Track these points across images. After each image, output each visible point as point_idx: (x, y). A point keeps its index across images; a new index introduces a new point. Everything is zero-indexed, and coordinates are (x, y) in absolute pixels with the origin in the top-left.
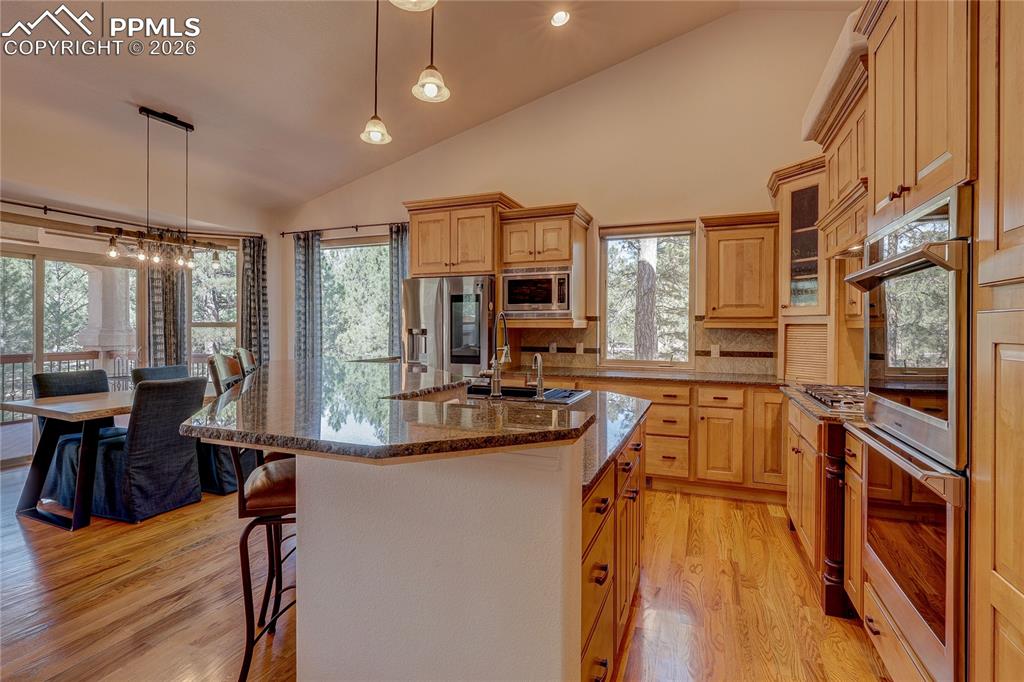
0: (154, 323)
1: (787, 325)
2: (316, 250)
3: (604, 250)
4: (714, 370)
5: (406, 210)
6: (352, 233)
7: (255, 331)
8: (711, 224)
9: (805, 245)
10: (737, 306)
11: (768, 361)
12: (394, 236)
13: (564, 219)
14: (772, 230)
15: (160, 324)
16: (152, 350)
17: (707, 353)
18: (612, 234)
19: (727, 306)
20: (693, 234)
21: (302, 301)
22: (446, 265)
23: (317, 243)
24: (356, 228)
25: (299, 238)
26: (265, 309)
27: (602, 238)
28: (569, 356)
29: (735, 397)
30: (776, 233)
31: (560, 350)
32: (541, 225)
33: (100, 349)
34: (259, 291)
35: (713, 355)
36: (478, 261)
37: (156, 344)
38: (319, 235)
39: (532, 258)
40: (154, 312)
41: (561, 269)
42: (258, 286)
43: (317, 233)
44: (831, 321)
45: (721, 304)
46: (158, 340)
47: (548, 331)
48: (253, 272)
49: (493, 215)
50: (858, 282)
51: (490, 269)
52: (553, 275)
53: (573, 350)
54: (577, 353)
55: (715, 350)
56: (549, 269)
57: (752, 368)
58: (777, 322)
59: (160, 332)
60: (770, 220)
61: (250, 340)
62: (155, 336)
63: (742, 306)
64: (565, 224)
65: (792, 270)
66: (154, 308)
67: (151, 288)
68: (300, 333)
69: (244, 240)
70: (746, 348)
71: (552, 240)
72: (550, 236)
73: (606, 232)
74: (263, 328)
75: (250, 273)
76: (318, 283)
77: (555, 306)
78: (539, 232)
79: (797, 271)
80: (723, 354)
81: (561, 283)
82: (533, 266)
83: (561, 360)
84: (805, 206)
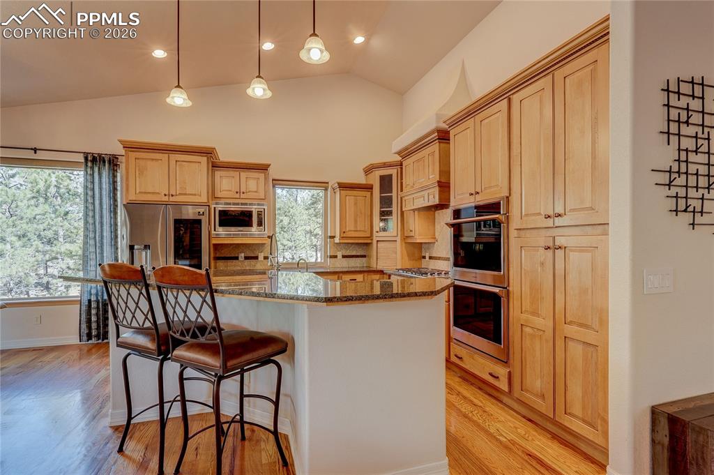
1: (378, 241)
3: (274, 193)
4: (339, 266)
5: (122, 146)
8: (343, 186)
9: (386, 202)
10: (355, 231)
11: (364, 259)
12: (89, 164)
13: (261, 173)
14: (369, 193)
17: (336, 257)
18: (280, 185)
19: (351, 231)
20: (326, 189)
22: (165, 195)
24: (35, 150)
27: (274, 186)
28: (253, 262)
29: (359, 277)
30: (372, 194)
31: (246, 258)
32: (244, 174)
35: (338, 258)
36: (195, 195)
39: (237, 196)
41: (258, 205)
44: (398, 239)
45: (347, 229)
47: (238, 245)
49: (208, 163)
50: (451, 225)
51: (206, 201)
52: (254, 209)
53: (256, 258)
54: (259, 259)
55: (339, 254)
56: (250, 204)
57: (357, 264)
58: (372, 239)
60: (369, 188)
63: (357, 231)
64: (261, 176)
65: (380, 214)
70: (354, 253)
71: (252, 185)
72: (252, 183)
73: (277, 182)
77: (254, 229)
78: (243, 180)
79: (383, 214)
80: (344, 257)
81: (259, 214)
82: (240, 201)
83: (248, 265)
84: (386, 182)
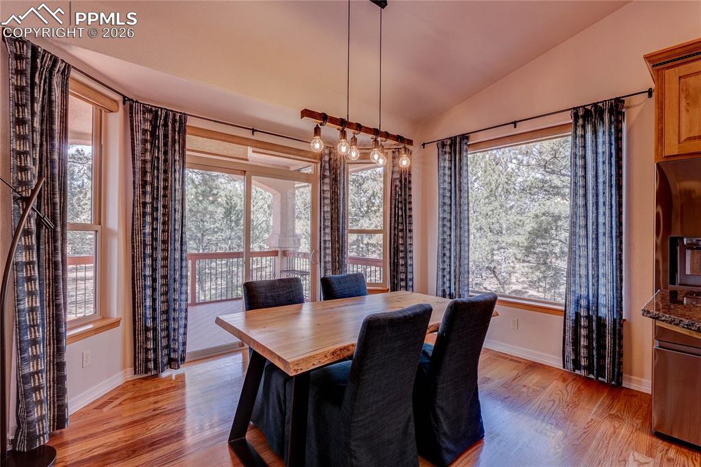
0: (324, 230)
2: (465, 154)
6: (510, 131)
7: (402, 237)
12: (580, 123)
15: (328, 231)
16: (322, 254)
21: (447, 208)
23: (465, 147)
24: (515, 123)
25: (444, 145)
26: (410, 216)
33: (279, 250)
34: (405, 200)
37: (325, 248)
38: (467, 138)
40: (325, 219)
42: (405, 194)
43: (465, 137)
46: (327, 245)
48: (401, 181)
59: (328, 238)
61: (397, 246)
62: (325, 241)
66: (324, 216)
67: (322, 198)
68: (444, 240)
69: (393, 152)
74: (409, 234)
75: (398, 183)
76: (466, 189)
